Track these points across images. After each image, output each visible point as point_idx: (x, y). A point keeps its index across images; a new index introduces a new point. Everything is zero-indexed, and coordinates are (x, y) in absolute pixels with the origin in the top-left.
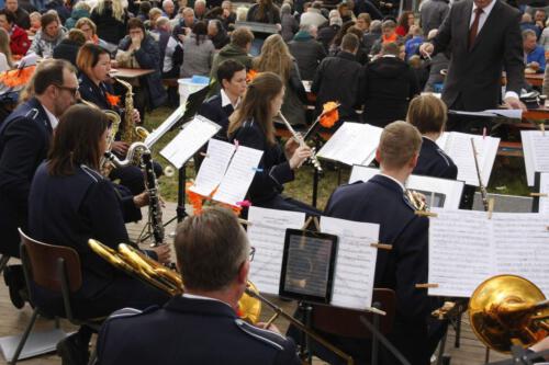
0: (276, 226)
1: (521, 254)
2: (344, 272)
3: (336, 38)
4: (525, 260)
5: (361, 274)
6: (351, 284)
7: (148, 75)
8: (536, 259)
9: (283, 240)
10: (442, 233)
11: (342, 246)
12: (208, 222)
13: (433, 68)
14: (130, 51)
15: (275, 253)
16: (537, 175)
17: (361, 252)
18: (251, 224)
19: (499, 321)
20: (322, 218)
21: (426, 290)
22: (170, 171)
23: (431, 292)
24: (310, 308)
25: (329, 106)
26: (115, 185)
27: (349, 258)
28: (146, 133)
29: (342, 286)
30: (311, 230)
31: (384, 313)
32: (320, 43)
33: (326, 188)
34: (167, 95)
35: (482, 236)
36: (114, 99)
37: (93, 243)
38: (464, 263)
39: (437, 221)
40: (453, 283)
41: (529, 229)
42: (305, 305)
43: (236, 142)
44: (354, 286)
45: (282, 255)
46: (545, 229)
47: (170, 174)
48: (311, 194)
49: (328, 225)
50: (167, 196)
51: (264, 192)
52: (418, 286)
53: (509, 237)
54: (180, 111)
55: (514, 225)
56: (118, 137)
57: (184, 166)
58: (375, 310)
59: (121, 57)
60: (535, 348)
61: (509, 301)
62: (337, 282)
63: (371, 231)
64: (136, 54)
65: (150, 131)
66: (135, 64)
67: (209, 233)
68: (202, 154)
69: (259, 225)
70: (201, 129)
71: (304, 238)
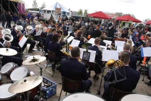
0: (82, 51)
2: (91, 57)
8: (116, 57)
11: (91, 54)
16: (117, 46)
17: (93, 55)
23: (102, 60)
25: (89, 36)
30: (87, 51)
38: (107, 57)
39: (104, 51)
41: (115, 53)
44: (92, 59)
46: (117, 53)
49: (89, 51)
51: (80, 46)
54: (69, 35)
57: (69, 43)
58: (95, 62)
62: (90, 59)
63: (95, 52)
64: (62, 28)
68: (72, 41)
70: (72, 38)
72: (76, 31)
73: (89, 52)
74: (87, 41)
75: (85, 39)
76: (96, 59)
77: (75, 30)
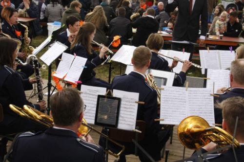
0: (93, 93)
1: (199, 106)
2: (124, 114)
3: (119, 5)
4: (201, 108)
5: (130, 115)
6: (126, 119)
7: (33, 21)
8: (206, 108)
9: (96, 100)
10: (166, 97)
11: (122, 102)
12: (66, 94)
13: (161, 20)
14: (25, 9)
15: (93, 106)
16: (206, 70)
17: (131, 105)
18: (82, 93)
19: (190, 136)
20: (114, 90)
21: (159, 122)
22: (44, 67)
23: (161, 123)
24: (108, 130)
25: (116, 38)
26: (19, 72)
27: (125, 108)
28: (33, 49)
29: (123, 120)
30: (109, 96)
31: (140, 132)
32: (112, 8)
33: (114, 73)
34: (42, 30)
35: (183, 98)
36: (19, 33)
37: (11, 106)
38: (175, 110)
39: (164, 92)
40: (170, 119)
41: (203, 95)
42: (106, 129)
43: (75, 54)
44: (128, 120)
45: (96, 106)
46: (209, 95)
47: (44, 68)
48: (108, 76)
49: (116, 93)
50: (43, 77)
52: (155, 120)
53: (195, 98)
54: (49, 39)
55: (196, 93)
56: (20, 51)
57: (51, 65)
58: (137, 130)
59: (21, 12)
60: (205, 148)
61: (195, 128)
62: (120, 118)
63: (135, 96)
64: (27, 11)
65: (35, 48)
66: (27, 16)
67: (66, 100)
68: (59, 59)
69: (86, 93)
70: (58, 48)
71: (106, 99)
72: (72, 24)
73: (115, 98)
74: (112, 55)
75: (103, 49)
76: (139, 116)
77: (69, 23)
